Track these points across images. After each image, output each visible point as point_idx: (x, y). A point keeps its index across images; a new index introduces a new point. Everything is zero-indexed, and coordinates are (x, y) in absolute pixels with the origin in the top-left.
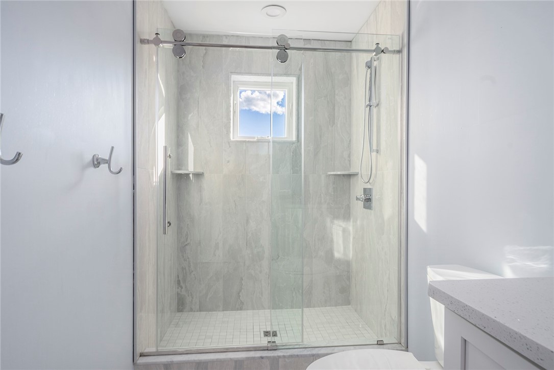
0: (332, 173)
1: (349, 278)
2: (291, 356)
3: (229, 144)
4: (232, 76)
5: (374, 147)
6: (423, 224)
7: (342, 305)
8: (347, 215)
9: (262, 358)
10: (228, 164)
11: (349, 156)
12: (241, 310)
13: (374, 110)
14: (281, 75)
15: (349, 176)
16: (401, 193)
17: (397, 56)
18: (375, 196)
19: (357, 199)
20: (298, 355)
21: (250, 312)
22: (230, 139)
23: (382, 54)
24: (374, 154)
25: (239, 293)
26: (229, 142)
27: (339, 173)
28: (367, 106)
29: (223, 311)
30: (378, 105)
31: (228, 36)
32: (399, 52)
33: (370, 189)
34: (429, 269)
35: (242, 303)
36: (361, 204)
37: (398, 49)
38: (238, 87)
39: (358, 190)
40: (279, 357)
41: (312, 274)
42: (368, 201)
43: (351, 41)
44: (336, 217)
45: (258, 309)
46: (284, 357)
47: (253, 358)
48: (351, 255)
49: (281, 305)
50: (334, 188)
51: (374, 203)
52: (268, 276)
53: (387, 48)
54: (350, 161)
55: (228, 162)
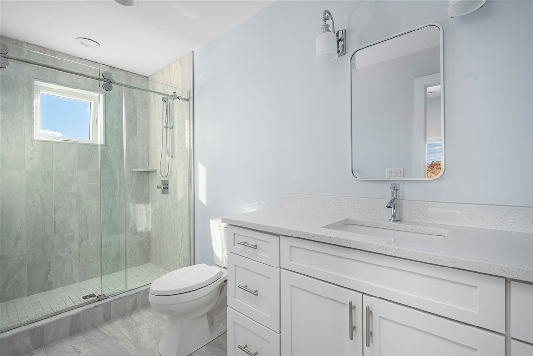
0: (135, 170)
1: (149, 243)
2: (120, 298)
3: (32, 142)
4: (35, 81)
5: (170, 154)
6: (204, 201)
7: (144, 264)
8: (146, 199)
9: (96, 307)
10: (31, 161)
11: (148, 157)
12: (49, 290)
13: (170, 131)
14: (88, 90)
15: (149, 172)
16: (190, 183)
17: (186, 102)
18: (171, 186)
19: (158, 187)
20: (125, 296)
21: (60, 289)
22: (34, 138)
23: (178, 99)
24: (170, 158)
25: (47, 276)
26: (33, 140)
27: (141, 170)
28: (165, 127)
29: (28, 295)
30: (172, 127)
31: (30, 44)
32: (187, 100)
33: (167, 181)
34: (211, 222)
35: (51, 283)
36: (160, 191)
37: (187, 98)
38: (39, 91)
39: (157, 181)
40: (111, 302)
41: (120, 245)
42: (165, 188)
43: (148, 77)
44: (139, 202)
45: (68, 285)
46: (115, 300)
47: (89, 309)
48: (150, 228)
49: (91, 275)
50: (137, 181)
51: (170, 190)
52: (78, 255)
53: (180, 97)
54: (149, 161)
55: (32, 159)
